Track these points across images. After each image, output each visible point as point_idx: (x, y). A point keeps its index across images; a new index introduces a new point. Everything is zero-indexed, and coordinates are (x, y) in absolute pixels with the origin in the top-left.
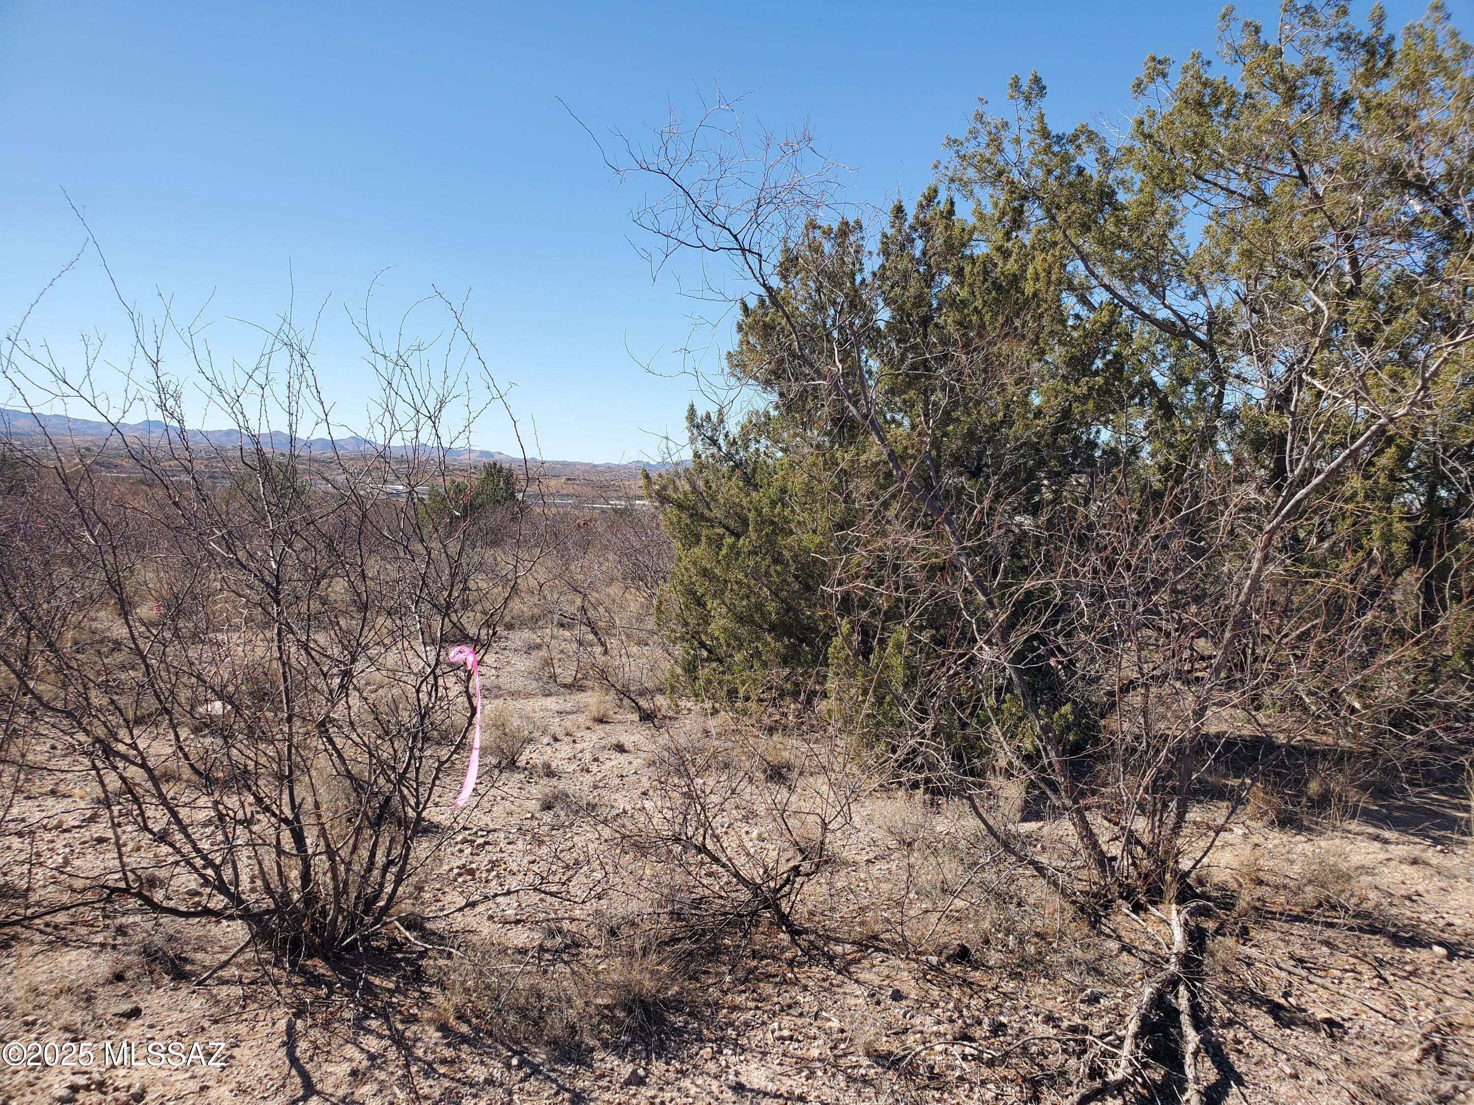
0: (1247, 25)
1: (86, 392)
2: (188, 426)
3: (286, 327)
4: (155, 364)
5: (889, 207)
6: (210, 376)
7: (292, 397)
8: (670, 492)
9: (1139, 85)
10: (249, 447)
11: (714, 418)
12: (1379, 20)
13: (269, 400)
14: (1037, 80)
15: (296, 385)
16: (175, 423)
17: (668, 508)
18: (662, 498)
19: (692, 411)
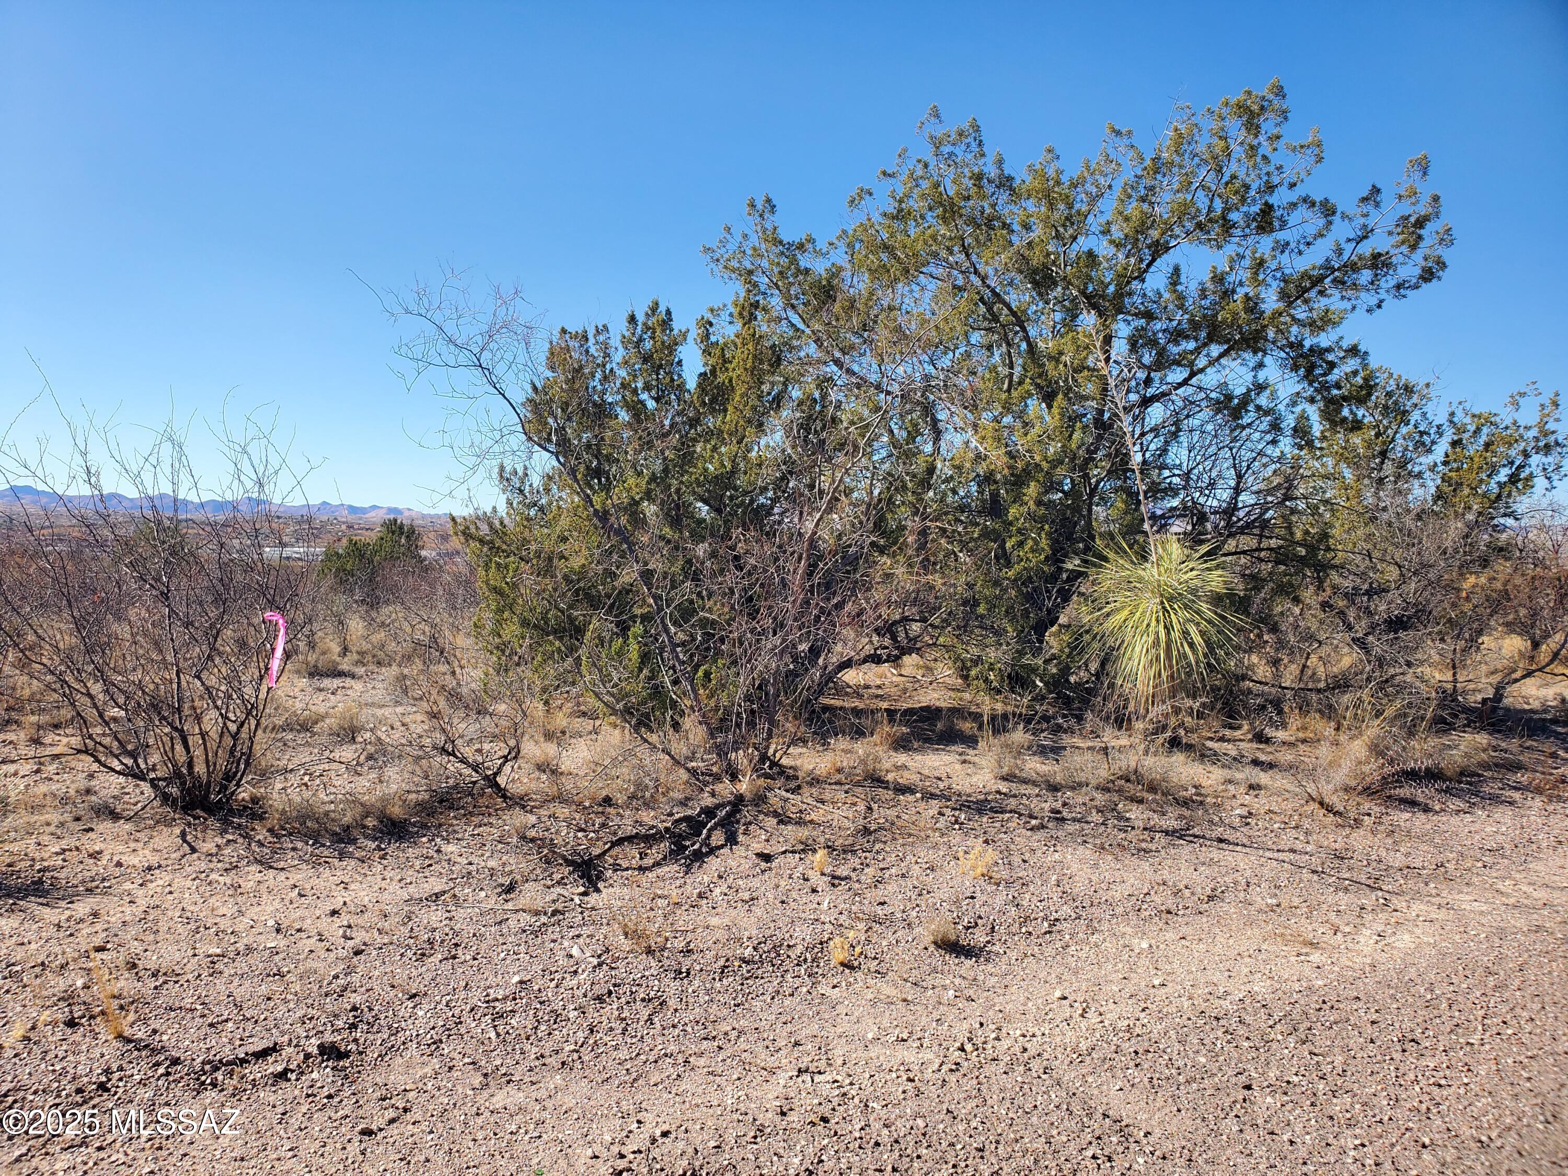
0: (919, 161)
1: (39, 473)
2: (104, 493)
3: (169, 429)
4: (84, 454)
5: (625, 316)
6: (119, 459)
7: (174, 472)
8: (473, 530)
9: (852, 202)
10: (146, 504)
11: (520, 473)
12: (1000, 162)
13: (160, 476)
14: (769, 201)
15: (177, 465)
16: (97, 492)
17: (472, 544)
18: (467, 535)
19: (502, 468)
